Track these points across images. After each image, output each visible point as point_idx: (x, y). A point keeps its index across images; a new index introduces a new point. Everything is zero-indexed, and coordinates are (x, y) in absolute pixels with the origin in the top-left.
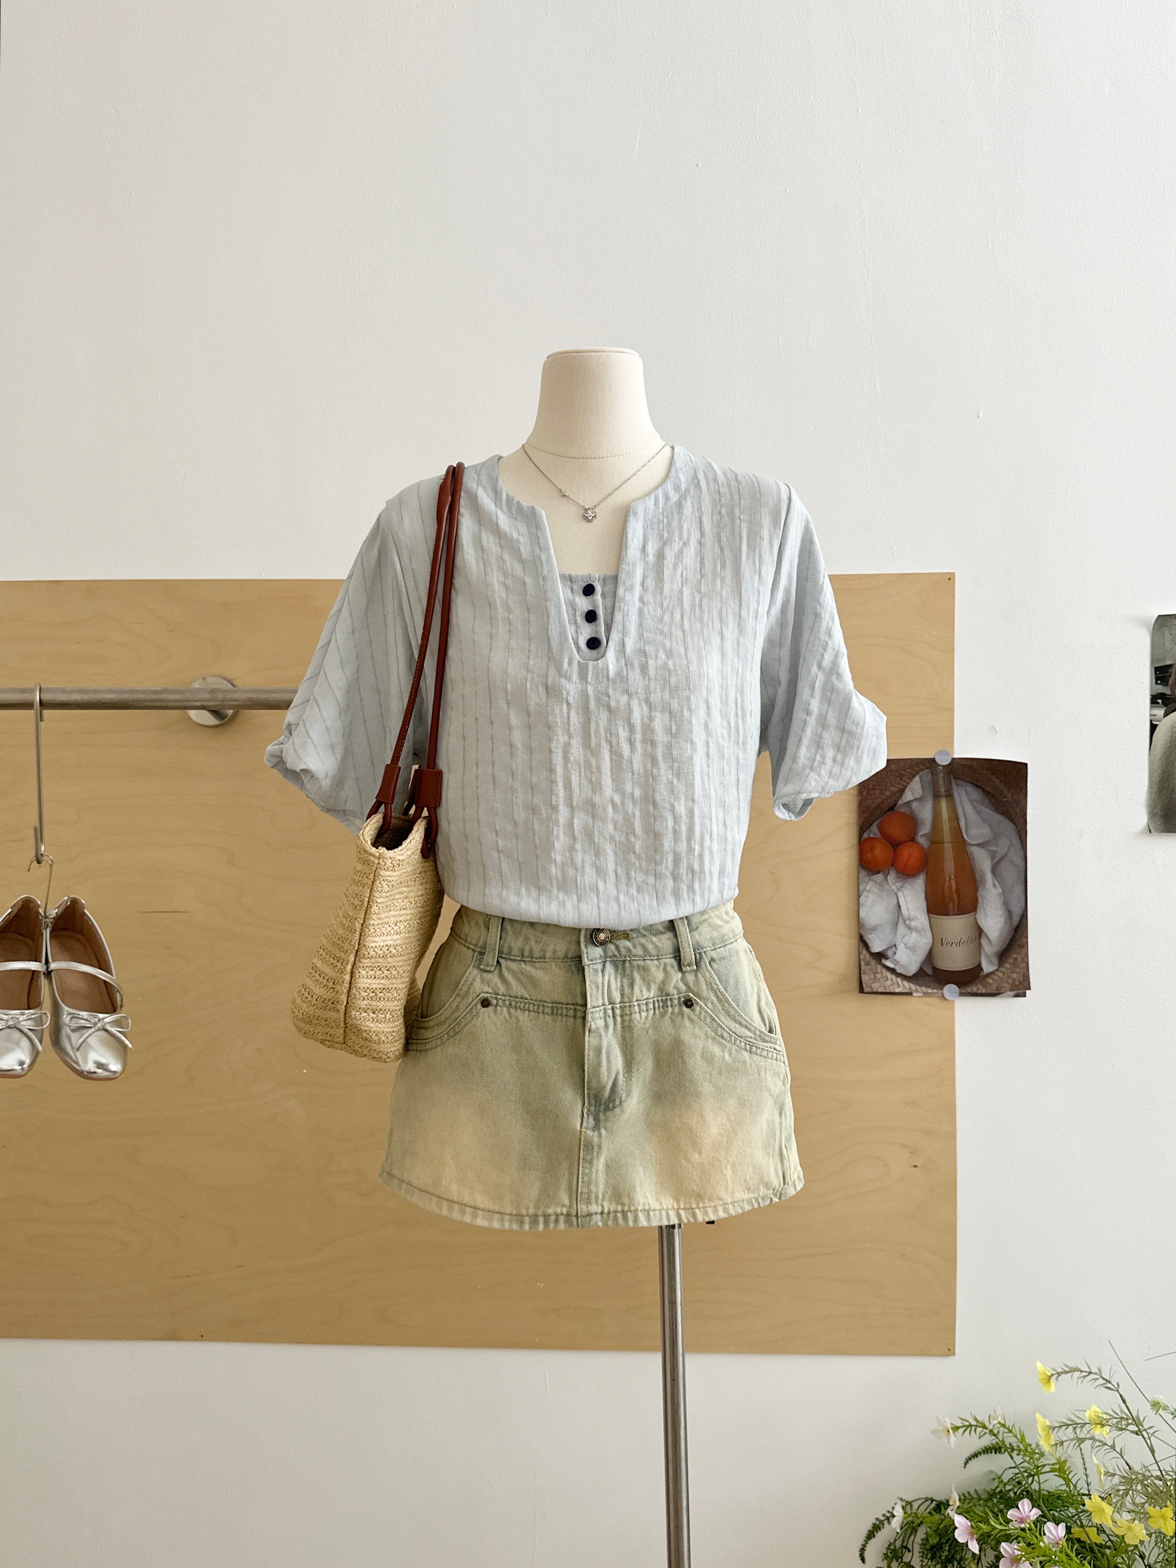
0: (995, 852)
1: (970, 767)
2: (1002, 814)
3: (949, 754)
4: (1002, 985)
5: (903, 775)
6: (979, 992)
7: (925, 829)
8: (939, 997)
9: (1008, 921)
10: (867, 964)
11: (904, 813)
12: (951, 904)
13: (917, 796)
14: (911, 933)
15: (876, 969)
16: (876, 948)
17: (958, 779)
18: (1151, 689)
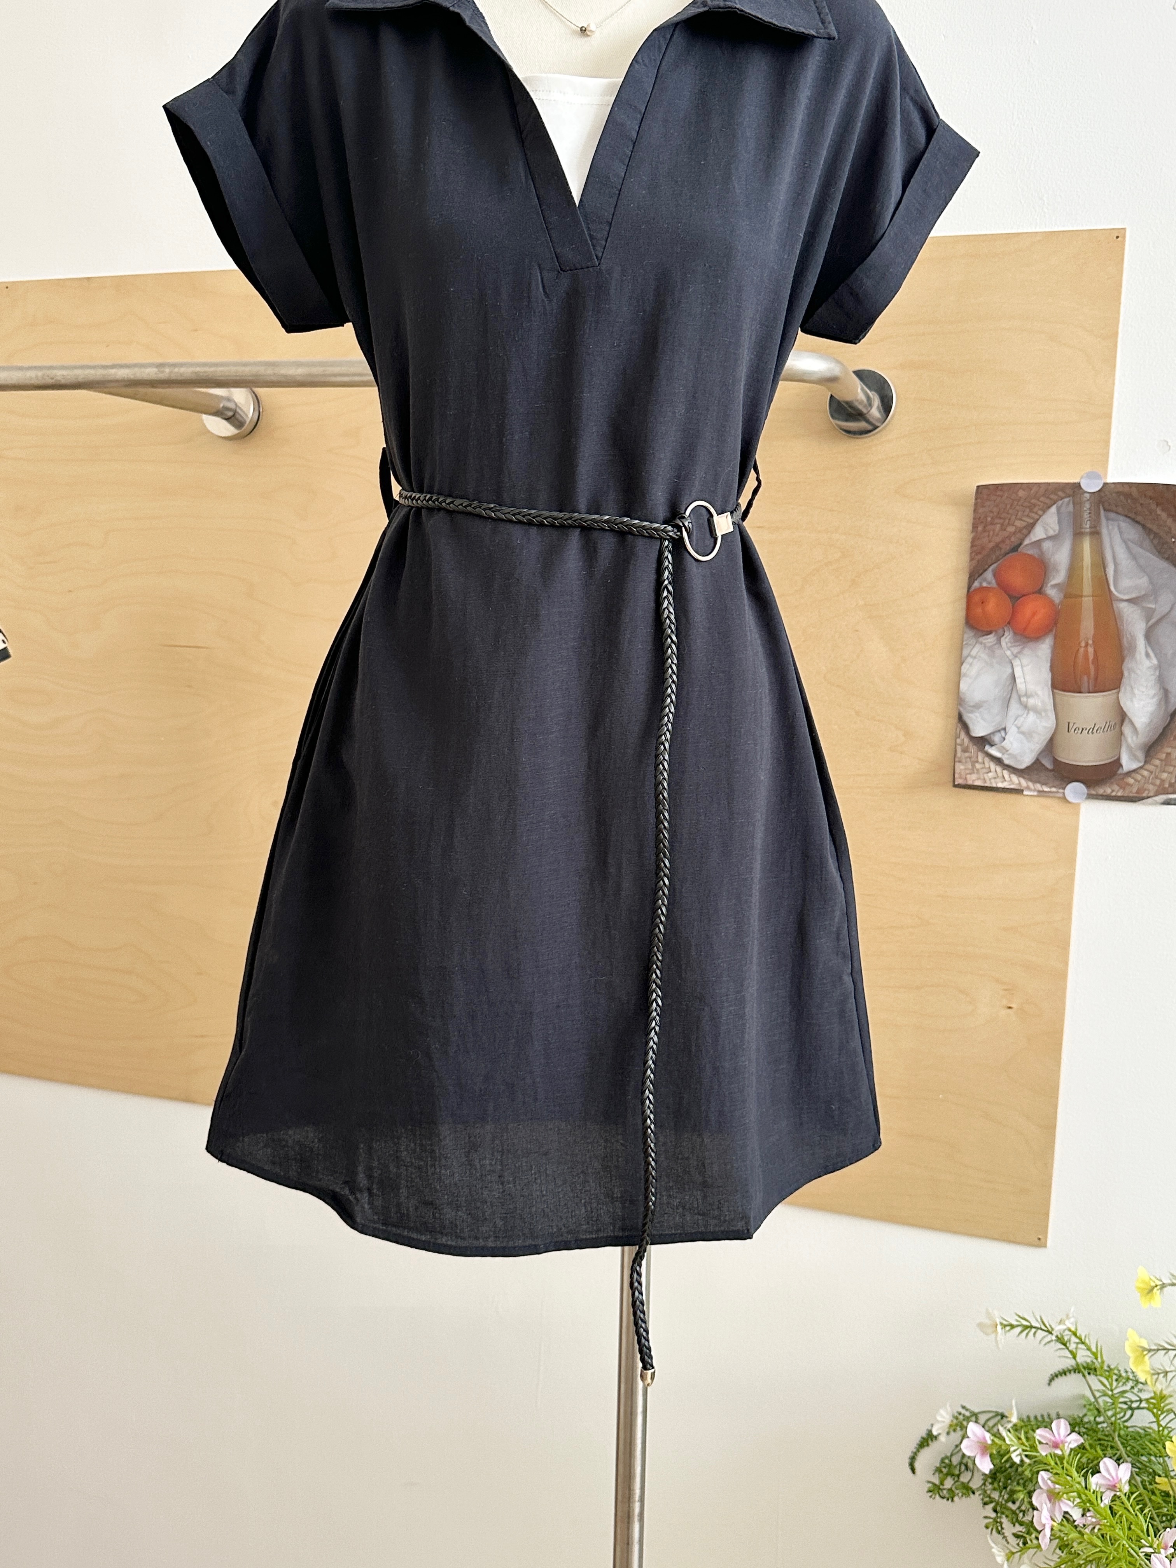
0: (1153, 610)
1: (1128, 496)
2: (1167, 559)
3: (1099, 478)
4: (1146, 786)
5: (1035, 505)
6: (1114, 794)
7: (1059, 577)
8: (1059, 798)
9: (1163, 703)
10: (965, 750)
11: (1031, 555)
12: (1085, 678)
13: (1051, 533)
14: (1028, 713)
15: (977, 757)
16: (979, 731)
17: (1112, 511)
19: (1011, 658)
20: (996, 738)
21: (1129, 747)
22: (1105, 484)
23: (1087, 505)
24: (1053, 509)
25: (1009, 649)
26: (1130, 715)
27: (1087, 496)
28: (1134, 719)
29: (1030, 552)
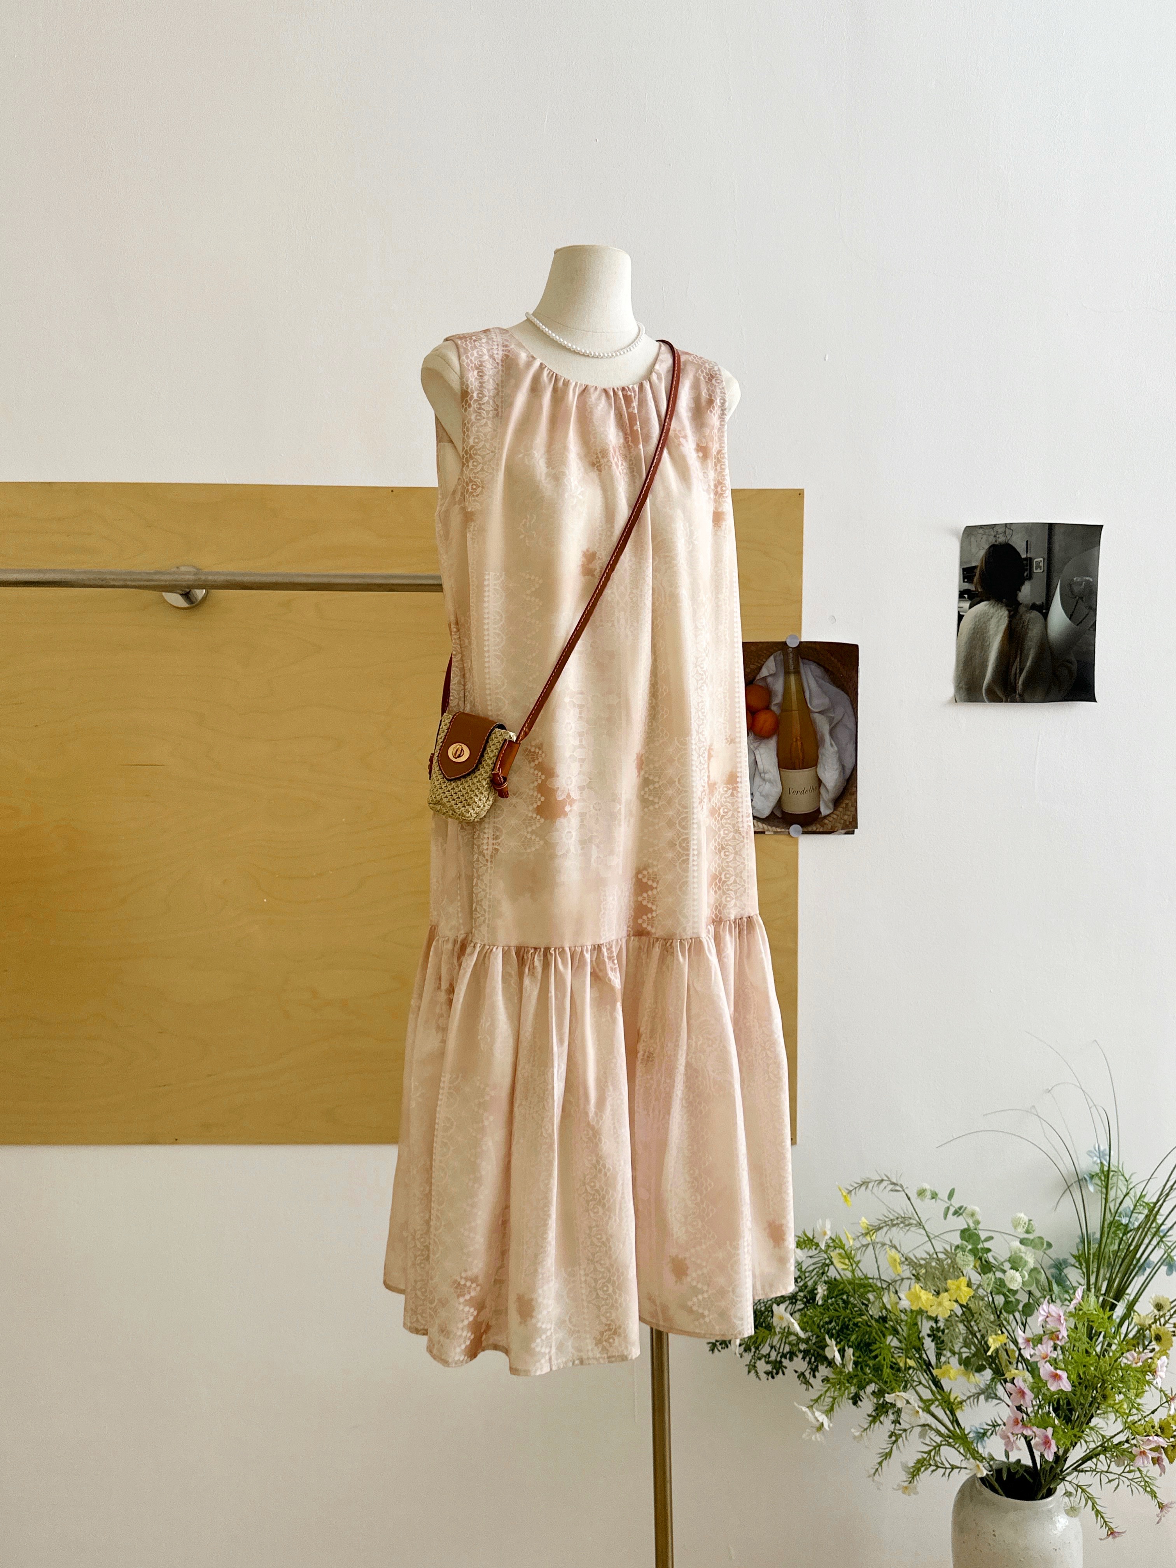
0: (833, 718)
1: (814, 649)
2: (838, 687)
3: (797, 639)
4: (836, 824)
5: (760, 655)
6: (818, 830)
7: (778, 699)
8: (786, 835)
9: (842, 773)
11: (761, 687)
12: (797, 760)
13: (772, 672)
14: (766, 783)
17: (805, 659)
18: (960, 586)
21: (824, 801)
22: (801, 643)
23: (791, 655)
24: (772, 658)
26: (824, 781)
27: (791, 649)
28: (827, 785)
29: (760, 684)
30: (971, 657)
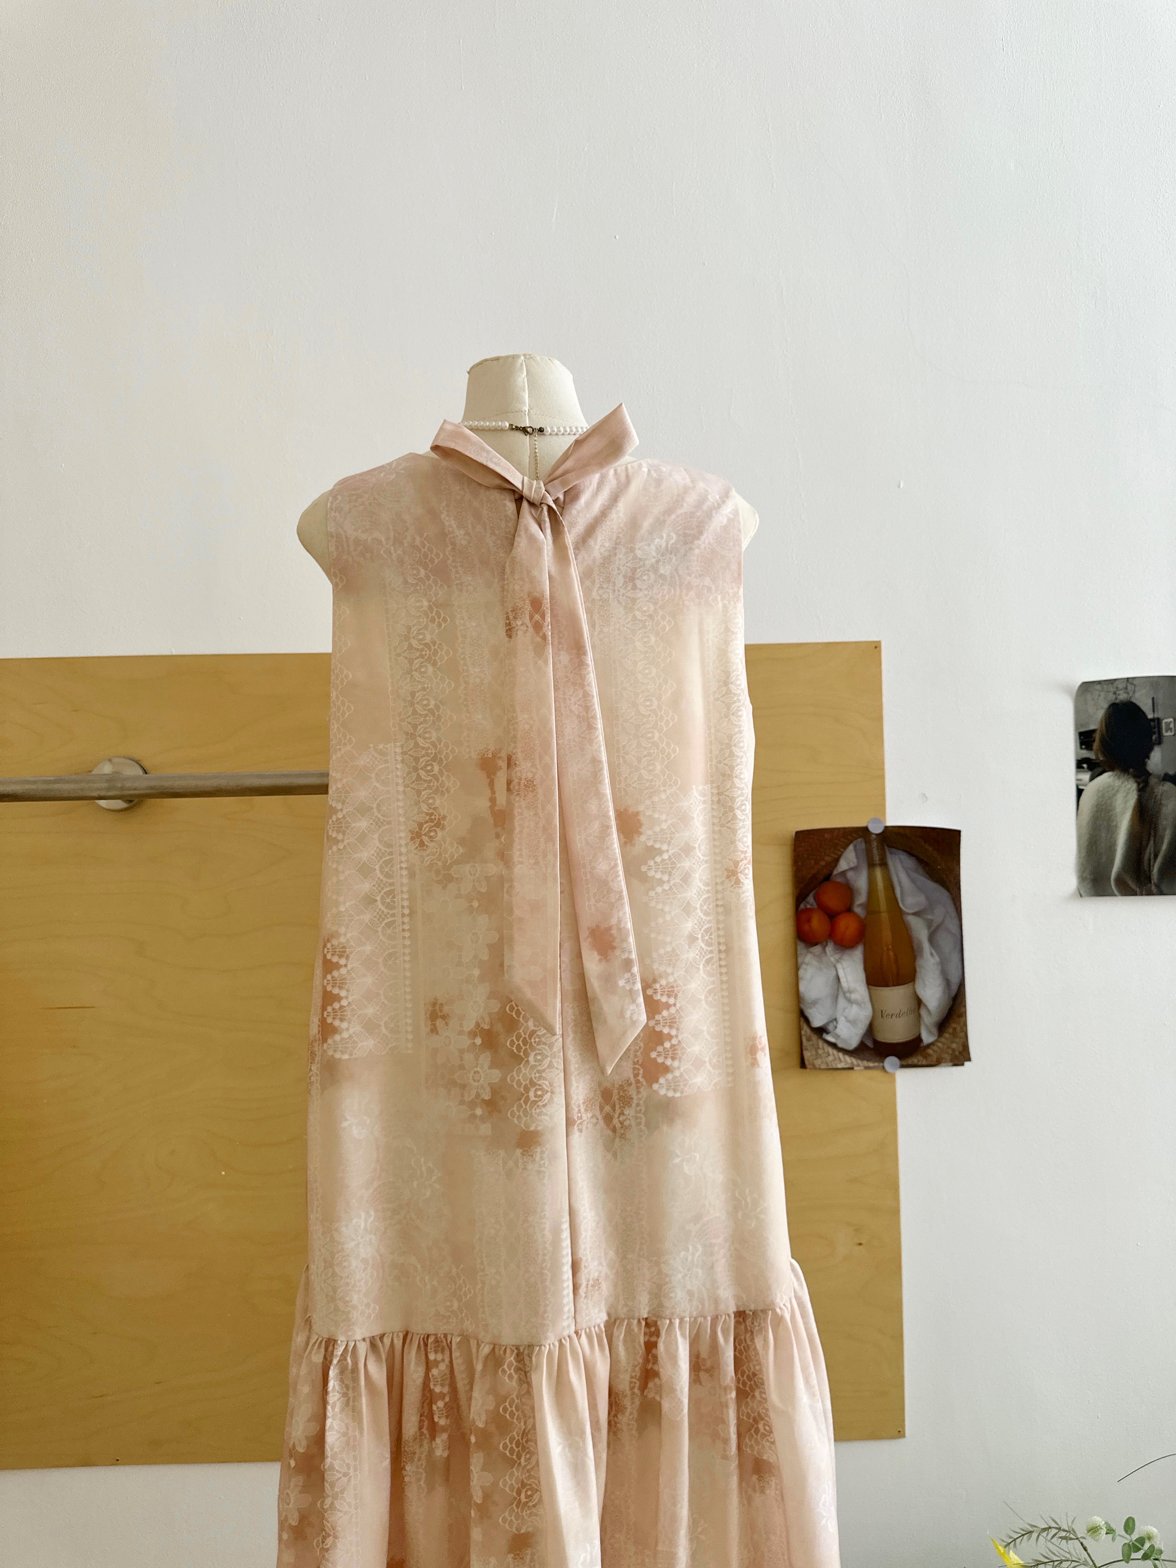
0: (932, 921)
1: (903, 835)
2: (937, 881)
3: (881, 823)
4: (943, 1054)
5: (837, 845)
6: (919, 1062)
7: (861, 898)
8: (880, 1070)
9: (946, 990)
10: (808, 1039)
11: (839, 883)
12: (890, 975)
13: (852, 865)
14: (851, 1007)
15: (818, 1044)
16: (817, 1023)
17: (892, 847)
18: (1077, 754)
19: (834, 962)
20: (830, 1027)
21: (926, 1026)
22: (886, 827)
23: (875, 844)
24: (851, 847)
25: (832, 956)
26: (922, 999)
27: (874, 836)
28: (927, 1004)
29: (839, 880)
30: (1095, 842)
